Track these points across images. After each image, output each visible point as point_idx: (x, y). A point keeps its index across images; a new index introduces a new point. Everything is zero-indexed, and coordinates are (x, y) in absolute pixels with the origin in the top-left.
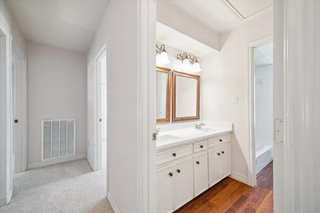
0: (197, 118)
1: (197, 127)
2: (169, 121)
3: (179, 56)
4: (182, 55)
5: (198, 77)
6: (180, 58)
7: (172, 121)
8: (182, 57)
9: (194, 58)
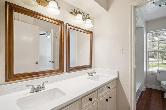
0: (90, 66)
1: (89, 75)
2: (63, 72)
3: (72, 11)
4: (75, 11)
5: (91, 33)
6: (74, 13)
7: (66, 71)
8: (76, 13)
9: (87, 16)
